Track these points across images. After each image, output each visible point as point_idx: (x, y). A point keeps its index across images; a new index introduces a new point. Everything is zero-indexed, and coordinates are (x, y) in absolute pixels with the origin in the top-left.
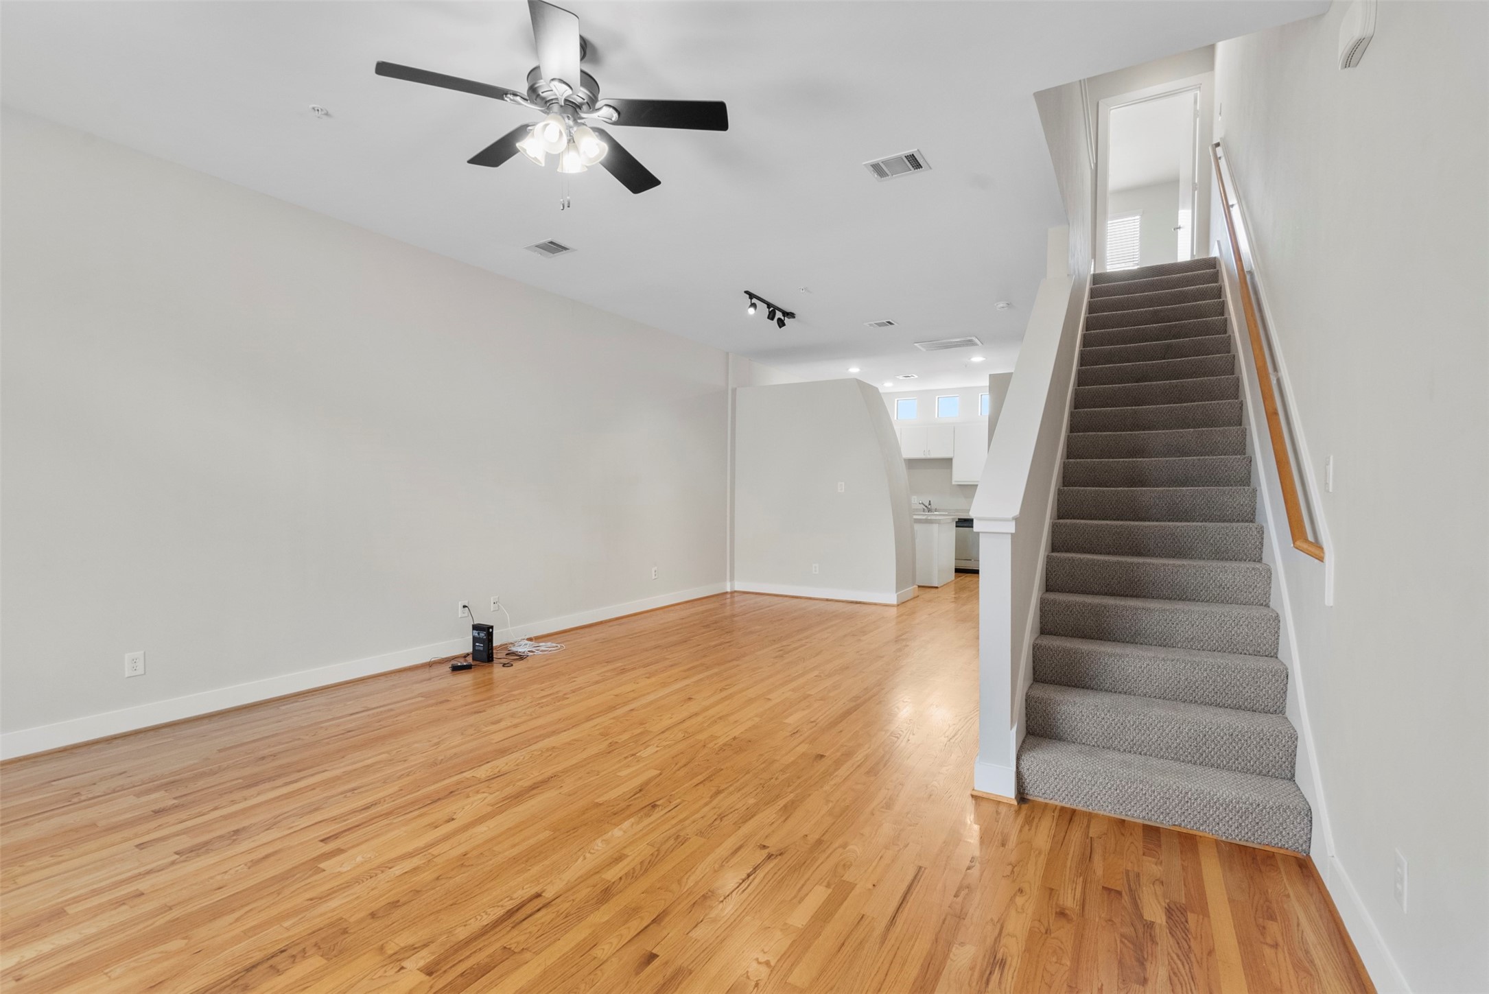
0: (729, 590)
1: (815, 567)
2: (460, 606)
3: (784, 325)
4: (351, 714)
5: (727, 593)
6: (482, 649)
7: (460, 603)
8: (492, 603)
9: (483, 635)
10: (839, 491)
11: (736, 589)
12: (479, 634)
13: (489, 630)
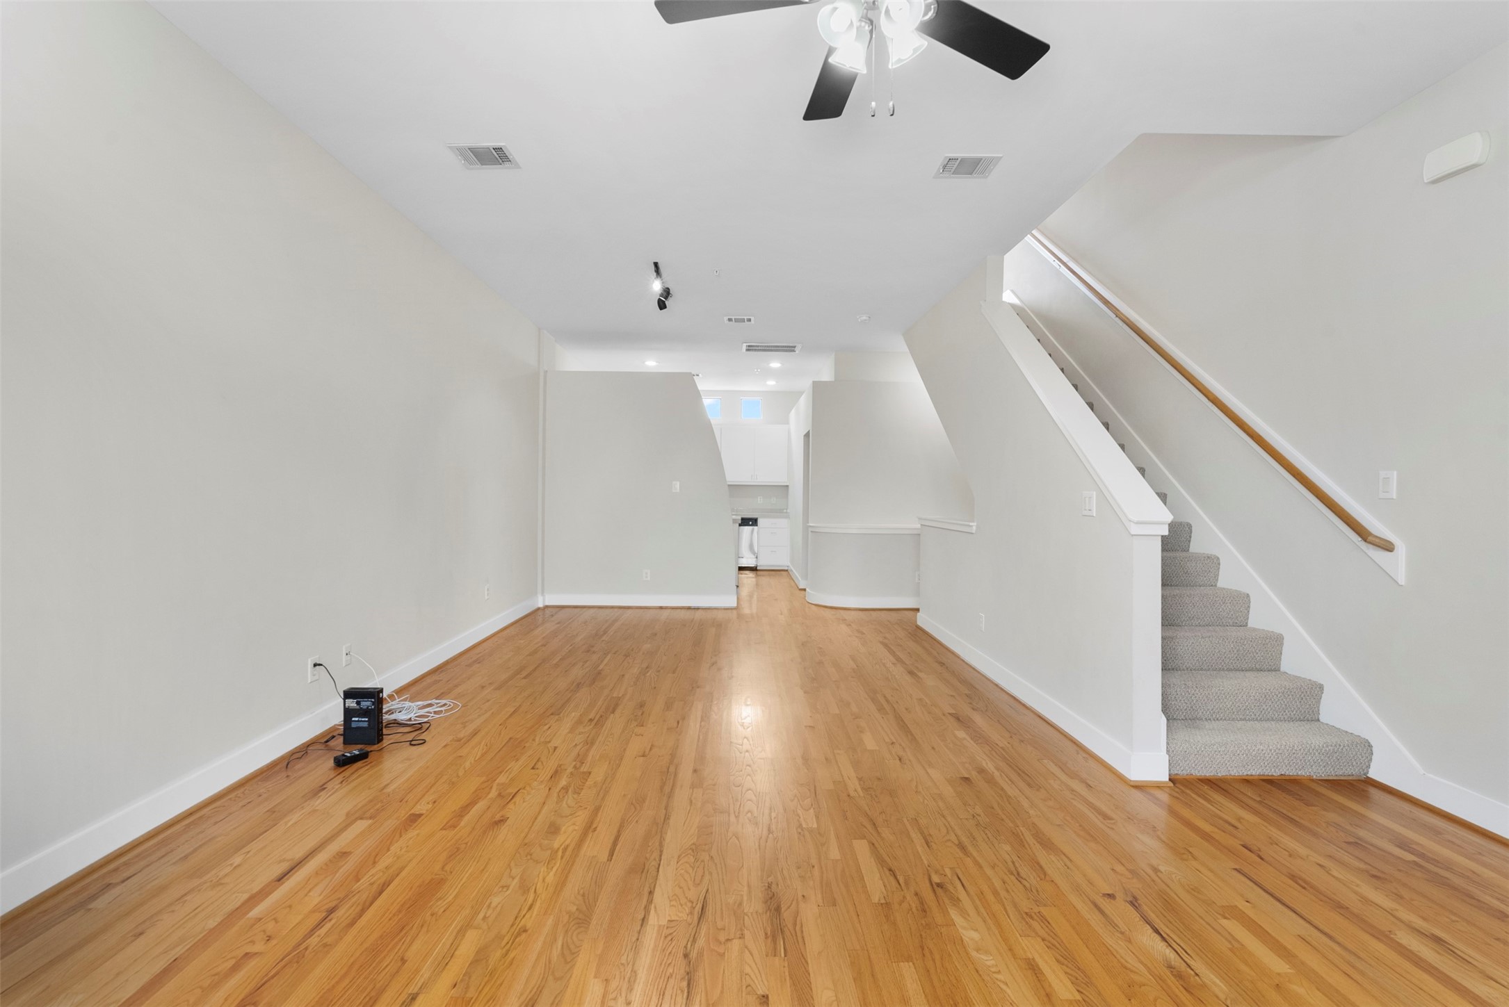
0: (541, 605)
1: (646, 573)
2: (310, 665)
3: (665, 307)
4: (281, 879)
5: (539, 609)
6: (365, 725)
7: (309, 660)
8: (344, 654)
9: (369, 703)
10: (674, 491)
11: (547, 604)
12: (358, 703)
13: (379, 695)
